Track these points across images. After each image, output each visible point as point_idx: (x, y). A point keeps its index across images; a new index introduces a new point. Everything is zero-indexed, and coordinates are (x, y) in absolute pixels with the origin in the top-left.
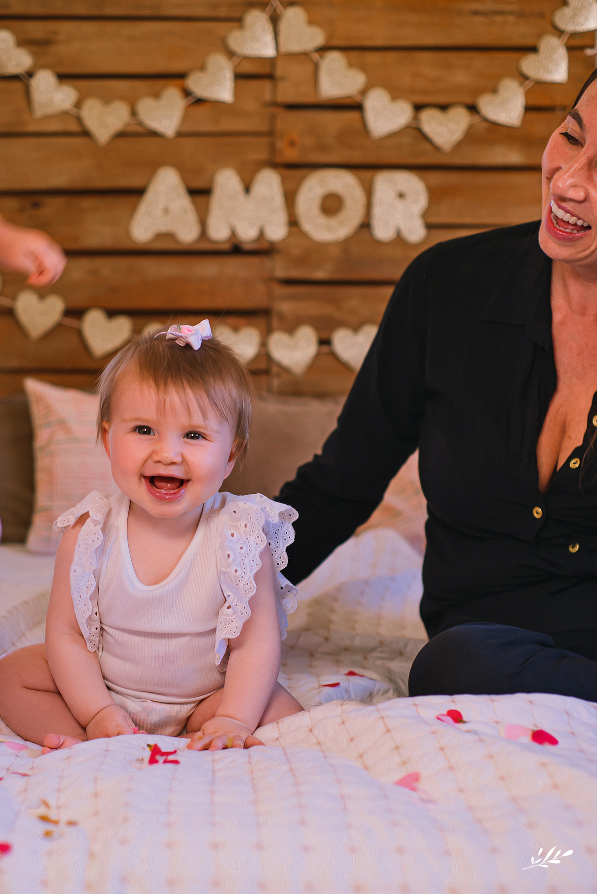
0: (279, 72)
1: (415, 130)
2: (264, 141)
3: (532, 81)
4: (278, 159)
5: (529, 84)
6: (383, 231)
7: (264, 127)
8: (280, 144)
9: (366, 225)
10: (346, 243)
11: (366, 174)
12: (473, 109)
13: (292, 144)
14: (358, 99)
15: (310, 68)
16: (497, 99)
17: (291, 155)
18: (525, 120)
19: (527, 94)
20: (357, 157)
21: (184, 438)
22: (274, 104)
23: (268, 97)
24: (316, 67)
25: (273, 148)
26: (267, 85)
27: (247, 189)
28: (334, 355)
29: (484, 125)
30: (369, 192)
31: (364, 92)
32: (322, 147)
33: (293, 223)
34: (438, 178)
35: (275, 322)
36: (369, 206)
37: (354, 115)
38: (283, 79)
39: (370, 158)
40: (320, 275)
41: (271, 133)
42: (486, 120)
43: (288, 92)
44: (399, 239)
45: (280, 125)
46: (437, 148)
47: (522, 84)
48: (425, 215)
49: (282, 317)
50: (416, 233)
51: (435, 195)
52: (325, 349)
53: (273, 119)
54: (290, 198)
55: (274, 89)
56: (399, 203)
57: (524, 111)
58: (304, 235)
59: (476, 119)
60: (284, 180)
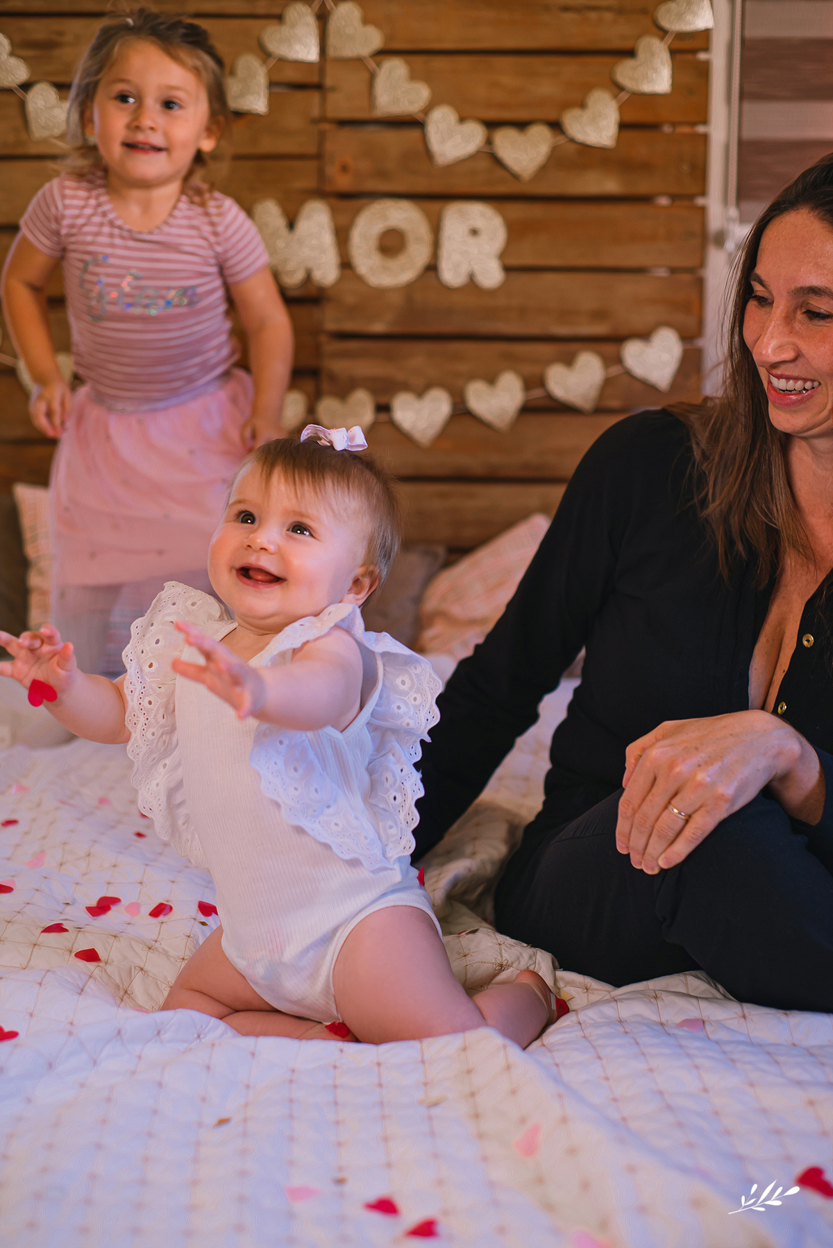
0: (329, 82)
1: (489, 155)
2: (312, 165)
3: (628, 92)
4: (328, 188)
5: (624, 96)
6: (451, 274)
7: (311, 149)
8: (332, 170)
9: (432, 268)
10: (409, 289)
11: (434, 206)
12: (556, 126)
13: (344, 169)
14: (420, 117)
15: (366, 76)
16: (586, 115)
17: (344, 182)
18: (619, 139)
19: (621, 109)
20: (422, 185)
21: (288, 530)
22: (323, 119)
23: (316, 112)
24: (372, 77)
25: (321, 173)
26: (315, 97)
27: (291, 225)
28: (392, 424)
29: (572, 148)
30: (436, 229)
31: (427, 110)
32: (382, 174)
33: (346, 264)
34: (519, 211)
35: (325, 386)
36: (436, 245)
37: (414, 134)
38: (333, 89)
39: (437, 186)
40: (378, 327)
41: (319, 156)
42: (572, 141)
43: (340, 105)
44: (472, 283)
45: (329, 147)
46: (516, 177)
47: (615, 97)
48: (502, 256)
49: (333, 378)
50: (491, 275)
51: (515, 231)
52: (383, 417)
53: (322, 137)
54: (342, 236)
55: (324, 100)
56: (472, 241)
57: (618, 130)
58: (359, 279)
59: (561, 140)
60: (334, 212)
